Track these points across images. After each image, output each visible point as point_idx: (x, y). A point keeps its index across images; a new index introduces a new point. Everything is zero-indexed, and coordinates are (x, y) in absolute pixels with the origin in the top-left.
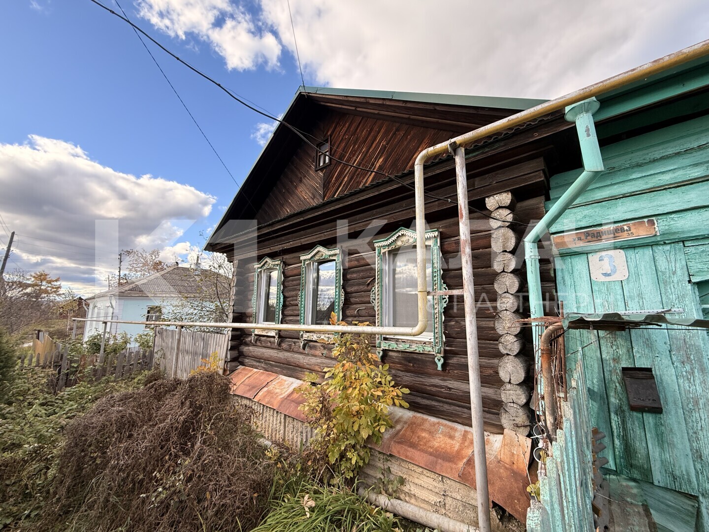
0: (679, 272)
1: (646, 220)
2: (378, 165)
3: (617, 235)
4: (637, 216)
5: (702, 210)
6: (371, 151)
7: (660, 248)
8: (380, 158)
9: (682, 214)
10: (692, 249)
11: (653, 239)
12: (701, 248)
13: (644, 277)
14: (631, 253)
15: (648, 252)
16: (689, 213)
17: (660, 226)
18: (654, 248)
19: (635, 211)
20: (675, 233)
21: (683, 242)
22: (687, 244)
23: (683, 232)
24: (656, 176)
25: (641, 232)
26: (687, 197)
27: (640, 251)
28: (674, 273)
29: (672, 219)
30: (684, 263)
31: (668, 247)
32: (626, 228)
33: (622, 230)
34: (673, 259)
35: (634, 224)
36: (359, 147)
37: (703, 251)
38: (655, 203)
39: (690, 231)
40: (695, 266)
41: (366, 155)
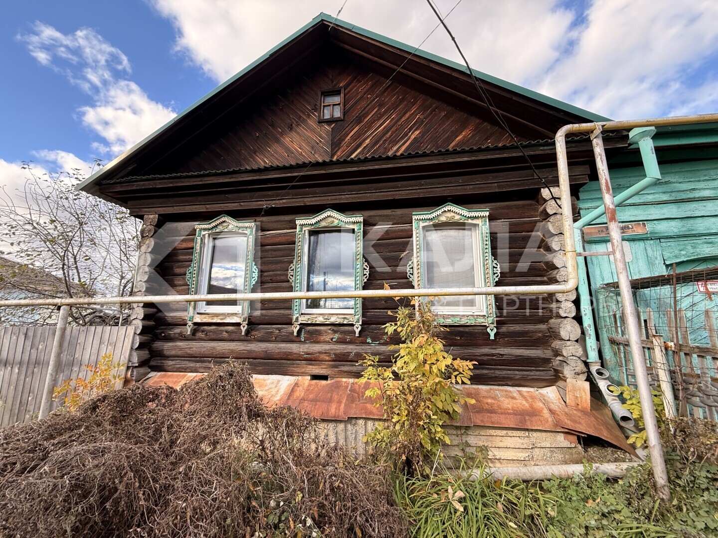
0: (659, 258)
1: (641, 223)
2: (413, 137)
3: (625, 231)
4: (636, 220)
5: (669, 221)
6: (403, 119)
7: (648, 242)
8: (415, 130)
9: (659, 222)
10: (664, 244)
11: (645, 236)
12: (669, 244)
13: (641, 260)
14: (632, 243)
15: (641, 244)
16: (663, 221)
17: (649, 227)
18: (645, 241)
19: (636, 216)
20: (656, 233)
21: (659, 239)
22: (662, 240)
23: (661, 233)
25: (639, 231)
26: (663, 212)
27: (637, 243)
28: (656, 258)
29: (655, 224)
30: (661, 252)
31: (652, 242)
32: (630, 226)
33: (628, 228)
34: (655, 250)
35: (635, 225)
36: (386, 112)
37: (669, 246)
38: (646, 213)
39: (664, 233)
40: (666, 255)
41: (396, 122)
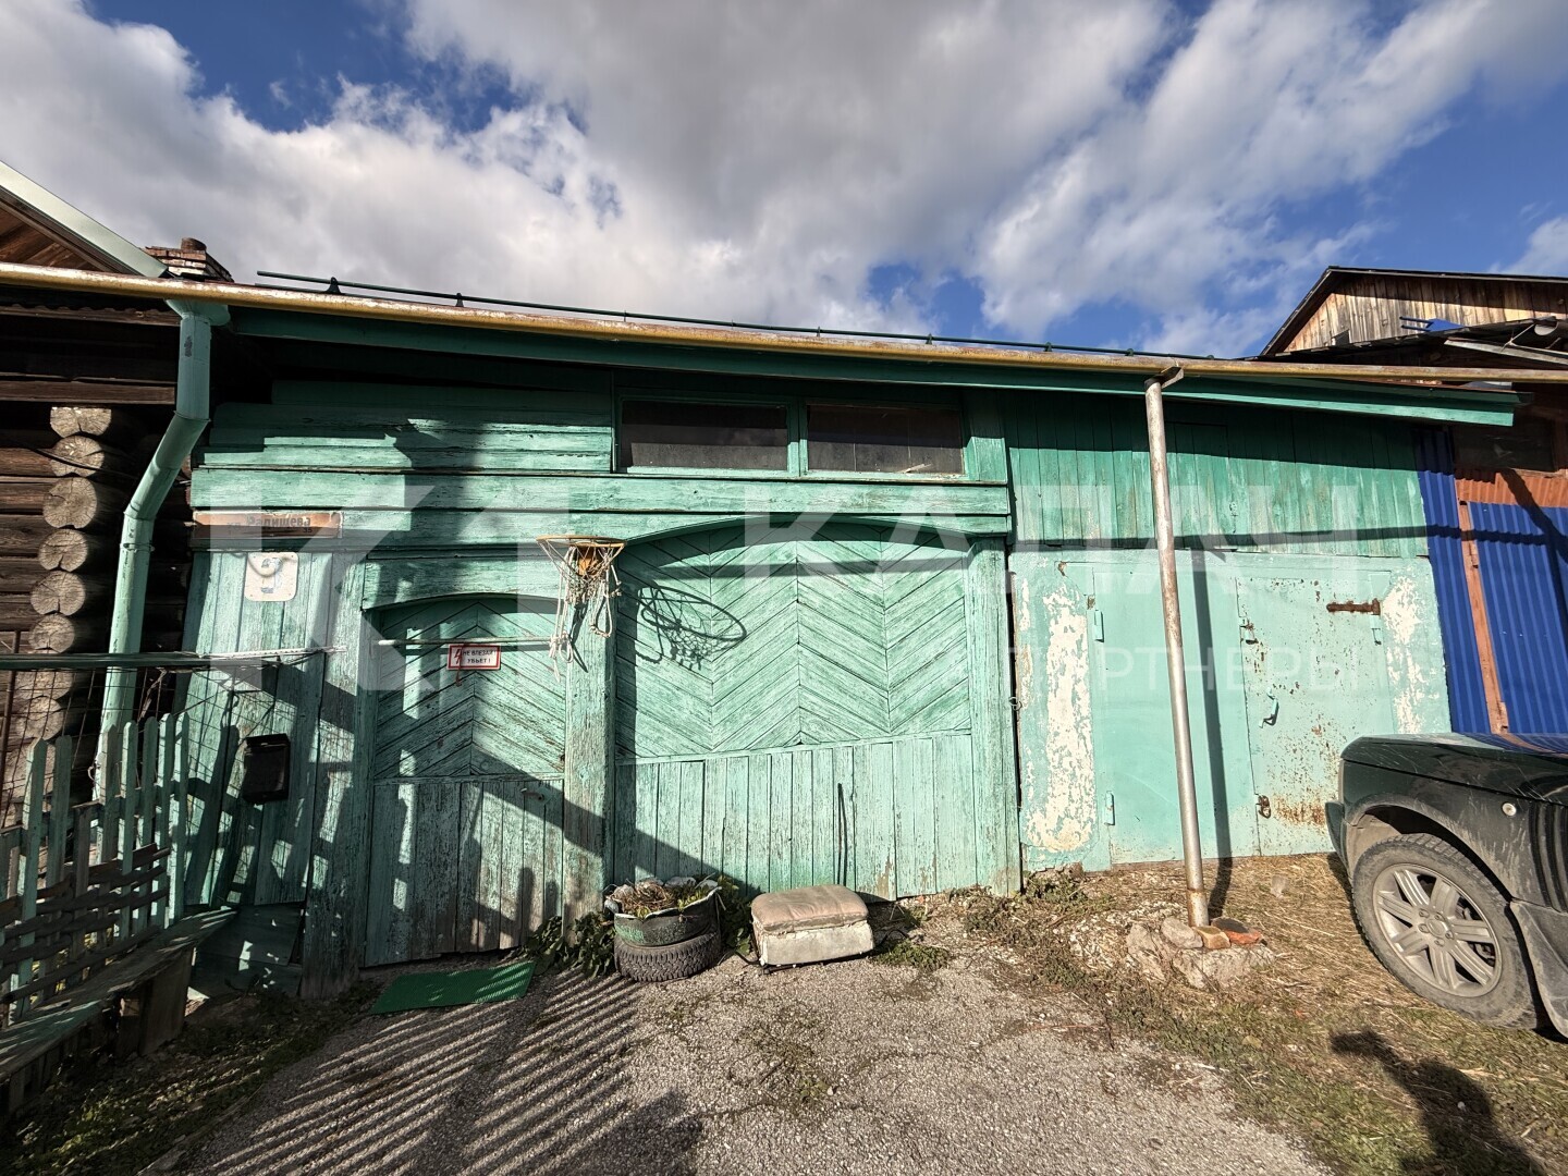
0: (354, 594)
1: (331, 513)
4: (319, 505)
9: (370, 513)
13: (314, 599)
14: (307, 558)
17: (347, 524)
19: (320, 495)
24: (357, 450)
27: (318, 558)
28: (349, 595)
29: (360, 517)
30: (362, 581)
32: (304, 520)
33: (300, 522)
35: (316, 516)
38: (344, 491)
40: (371, 587)
